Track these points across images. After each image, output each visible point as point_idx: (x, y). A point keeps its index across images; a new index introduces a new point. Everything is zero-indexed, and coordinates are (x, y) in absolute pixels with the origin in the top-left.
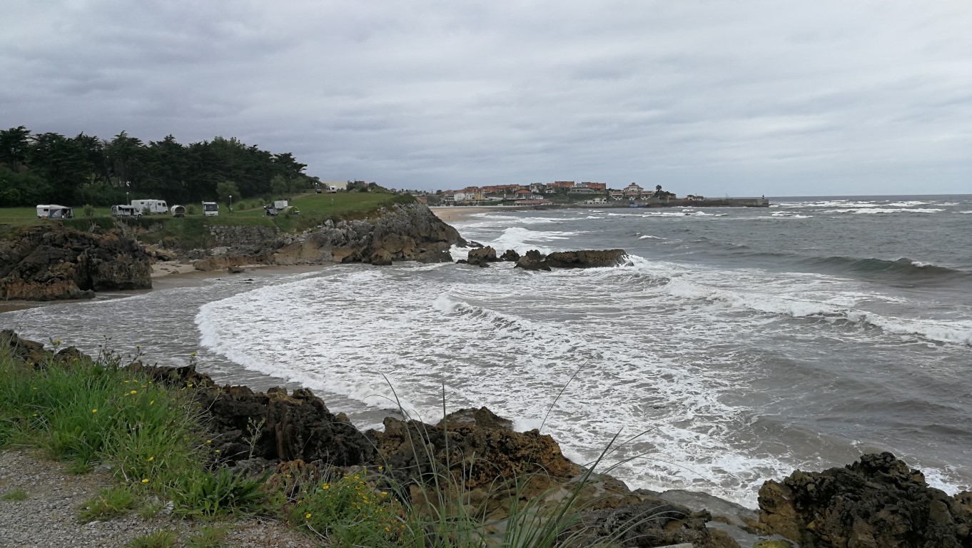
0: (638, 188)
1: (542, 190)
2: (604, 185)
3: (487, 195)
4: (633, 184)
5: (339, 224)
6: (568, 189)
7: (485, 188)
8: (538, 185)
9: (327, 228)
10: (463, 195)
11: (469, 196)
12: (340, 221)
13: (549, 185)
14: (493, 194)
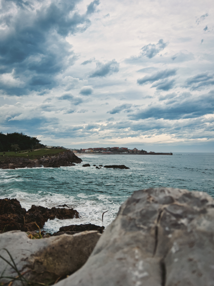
0: (137, 149)
1: (110, 149)
2: (127, 148)
3: (94, 150)
4: (135, 148)
5: (47, 157)
6: (117, 149)
7: (94, 148)
8: (109, 148)
9: (43, 158)
10: (88, 150)
11: (90, 151)
12: (47, 156)
13: (112, 148)
14: (96, 150)
